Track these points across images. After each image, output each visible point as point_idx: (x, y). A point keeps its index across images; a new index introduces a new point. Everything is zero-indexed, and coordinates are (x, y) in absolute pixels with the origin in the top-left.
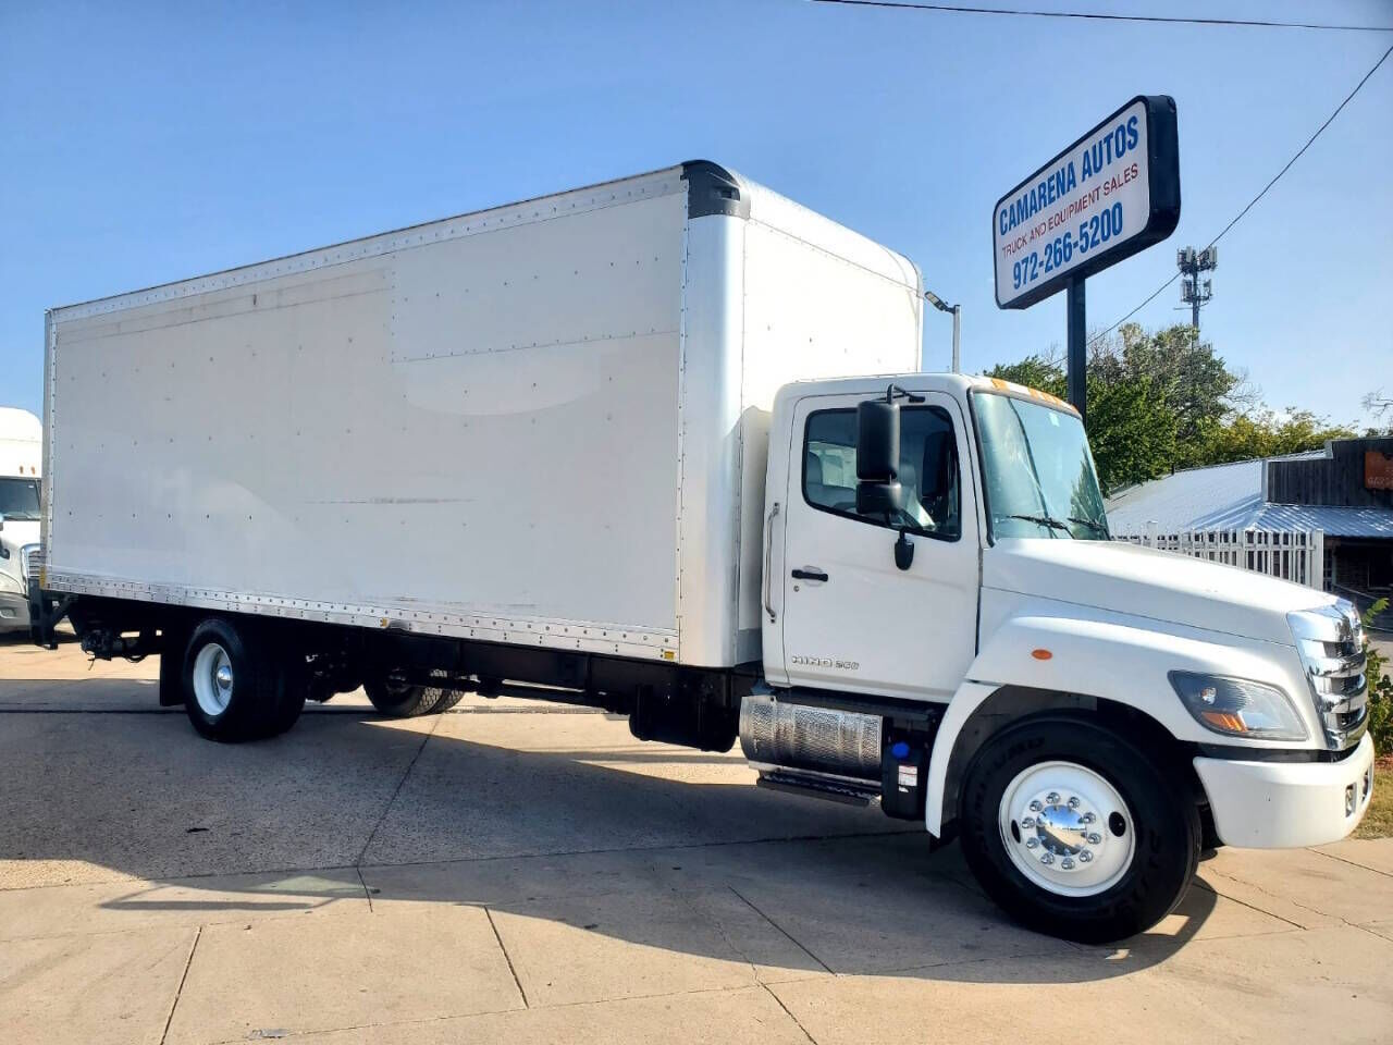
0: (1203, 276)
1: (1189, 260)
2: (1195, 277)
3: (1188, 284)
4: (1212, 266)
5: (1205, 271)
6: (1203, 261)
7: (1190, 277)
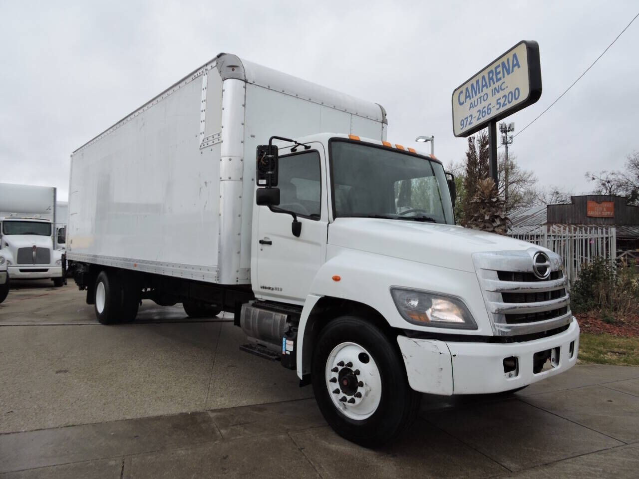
0: (509, 134)
1: (503, 127)
2: (506, 134)
3: (504, 137)
4: (513, 130)
5: (510, 132)
6: (509, 128)
7: (504, 134)
